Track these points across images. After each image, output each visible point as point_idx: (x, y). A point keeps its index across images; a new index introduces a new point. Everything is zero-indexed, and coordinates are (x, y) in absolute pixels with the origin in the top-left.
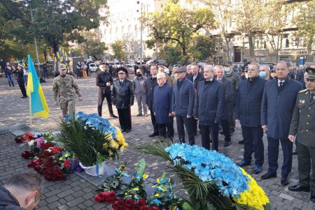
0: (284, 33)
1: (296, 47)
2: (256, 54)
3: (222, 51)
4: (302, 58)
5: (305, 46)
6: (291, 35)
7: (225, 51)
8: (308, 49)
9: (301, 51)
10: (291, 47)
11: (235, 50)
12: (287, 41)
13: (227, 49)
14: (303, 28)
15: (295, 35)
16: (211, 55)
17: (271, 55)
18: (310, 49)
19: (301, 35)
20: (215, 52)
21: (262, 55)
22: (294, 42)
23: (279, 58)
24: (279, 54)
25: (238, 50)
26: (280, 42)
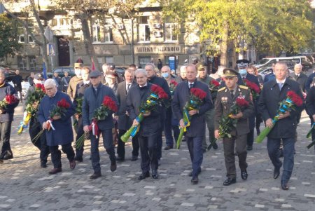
0: (140, 14)
1: (161, 40)
2: (97, 51)
3: (33, 44)
4: (172, 58)
5: (174, 38)
6: (151, 18)
7: (38, 44)
8: (180, 43)
9: (170, 46)
10: (153, 38)
11: (59, 43)
12: (147, 29)
13: (42, 41)
14: (170, 7)
15: (157, 18)
16: (10, 52)
17: (124, 54)
18: (182, 43)
19: (167, 19)
20: (18, 47)
21: (108, 53)
22: (158, 32)
23: (136, 57)
24: (136, 52)
25: (64, 43)
26: (135, 30)
